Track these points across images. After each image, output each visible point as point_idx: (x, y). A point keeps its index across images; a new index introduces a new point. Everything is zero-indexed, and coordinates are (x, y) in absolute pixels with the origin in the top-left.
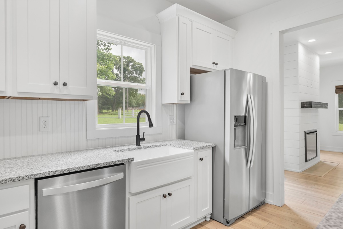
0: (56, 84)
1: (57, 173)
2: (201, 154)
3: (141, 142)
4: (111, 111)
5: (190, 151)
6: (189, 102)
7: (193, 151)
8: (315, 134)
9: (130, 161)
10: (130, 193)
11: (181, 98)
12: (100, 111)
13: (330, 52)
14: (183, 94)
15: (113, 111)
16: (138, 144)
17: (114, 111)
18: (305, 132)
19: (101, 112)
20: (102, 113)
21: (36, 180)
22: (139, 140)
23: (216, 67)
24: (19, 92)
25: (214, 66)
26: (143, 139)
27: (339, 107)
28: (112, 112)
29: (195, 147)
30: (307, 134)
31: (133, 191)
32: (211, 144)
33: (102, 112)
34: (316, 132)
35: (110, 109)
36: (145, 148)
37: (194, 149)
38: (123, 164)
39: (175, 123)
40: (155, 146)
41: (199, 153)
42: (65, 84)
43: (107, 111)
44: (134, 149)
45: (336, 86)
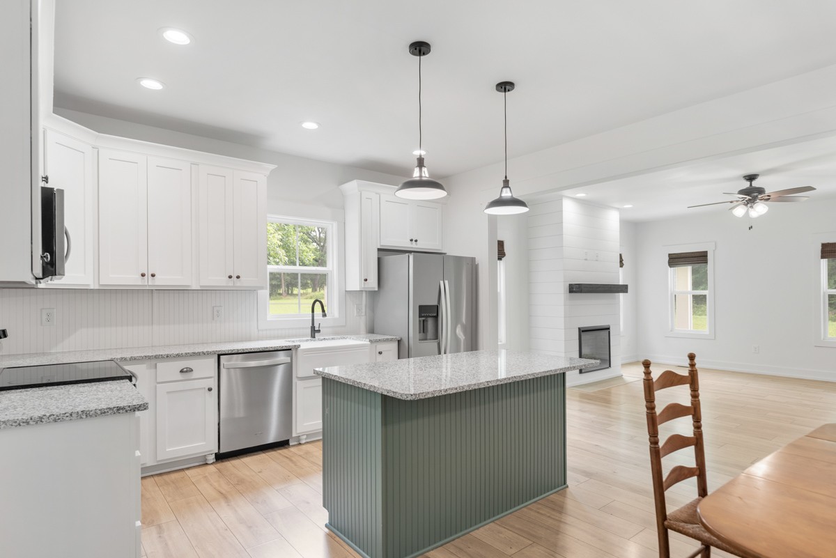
0: (230, 277)
1: (234, 352)
2: (381, 347)
3: (316, 334)
4: (310, 290)
5: (367, 342)
6: (376, 289)
7: (369, 343)
8: (607, 331)
9: (297, 347)
10: (297, 377)
11: (364, 285)
12: (288, 291)
13: (631, 206)
14: (366, 280)
15: (314, 290)
16: (313, 336)
17: (316, 290)
18: (579, 329)
19: (290, 292)
20: (292, 294)
21: (219, 356)
22: (314, 331)
23: (416, 244)
24: (201, 286)
25: (412, 244)
26: (319, 331)
27: (693, 289)
28: (313, 294)
29: (372, 339)
30: (583, 331)
31: (300, 375)
32: (394, 337)
33: (292, 292)
34: (609, 329)
35: (309, 287)
36: (319, 340)
37: (370, 341)
38: (290, 349)
39: (363, 314)
40: (332, 339)
41: (378, 346)
42: (238, 277)
43: (302, 291)
44: (307, 340)
45: (669, 255)
